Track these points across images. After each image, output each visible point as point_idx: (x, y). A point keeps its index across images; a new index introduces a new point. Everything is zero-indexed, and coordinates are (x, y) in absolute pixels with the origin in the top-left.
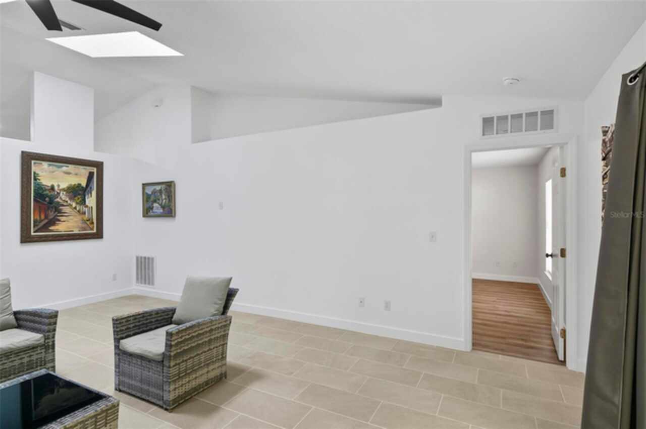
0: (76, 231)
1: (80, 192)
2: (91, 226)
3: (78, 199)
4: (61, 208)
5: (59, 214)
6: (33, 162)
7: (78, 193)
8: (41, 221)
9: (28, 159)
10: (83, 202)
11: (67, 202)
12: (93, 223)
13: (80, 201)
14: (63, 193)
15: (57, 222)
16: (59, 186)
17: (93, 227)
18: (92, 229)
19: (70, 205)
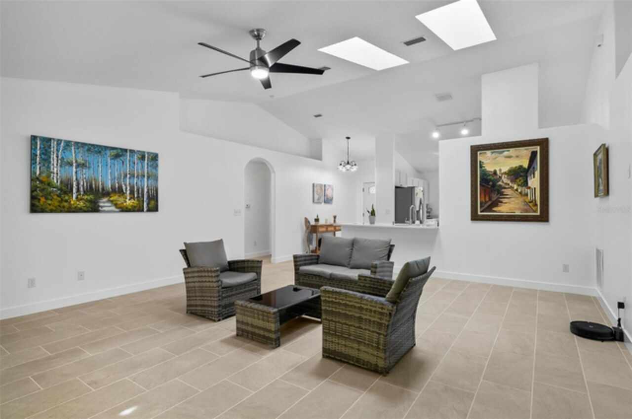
0: (518, 213)
1: (522, 174)
2: (534, 208)
3: (520, 181)
4: (503, 190)
5: (501, 197)
6: (479, 153)
7: (520, 175)
8: (486, 202)
9: (475, 150)
10: (525, 184)
11: (509, 184)
12: (536, 205)
13: (522, 183)
14: (504, 177)
15: (500, 204)
16: (500, 170)
17: (537, 209)
18: (535, 212)
19: (512, 188)
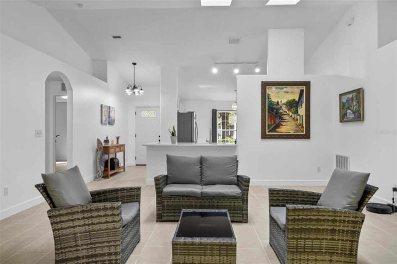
0: (292, 133)
1: (295, 105)
2: (302, 129)
3: (293, 110)
4: (283, 116)
5: (282, 121)
6: (267, 87)
7: (293, 105)
8: (272, 125)
9: (265, 85)
10: (296, 112)
11: (286, 112)
12: (303, 127)
13: (295, 112)
14: (284, 106)
15: (281, 126)
16: (281, 101)
17: (303, 130)
18: (302, 132)
19: (288, 114)
